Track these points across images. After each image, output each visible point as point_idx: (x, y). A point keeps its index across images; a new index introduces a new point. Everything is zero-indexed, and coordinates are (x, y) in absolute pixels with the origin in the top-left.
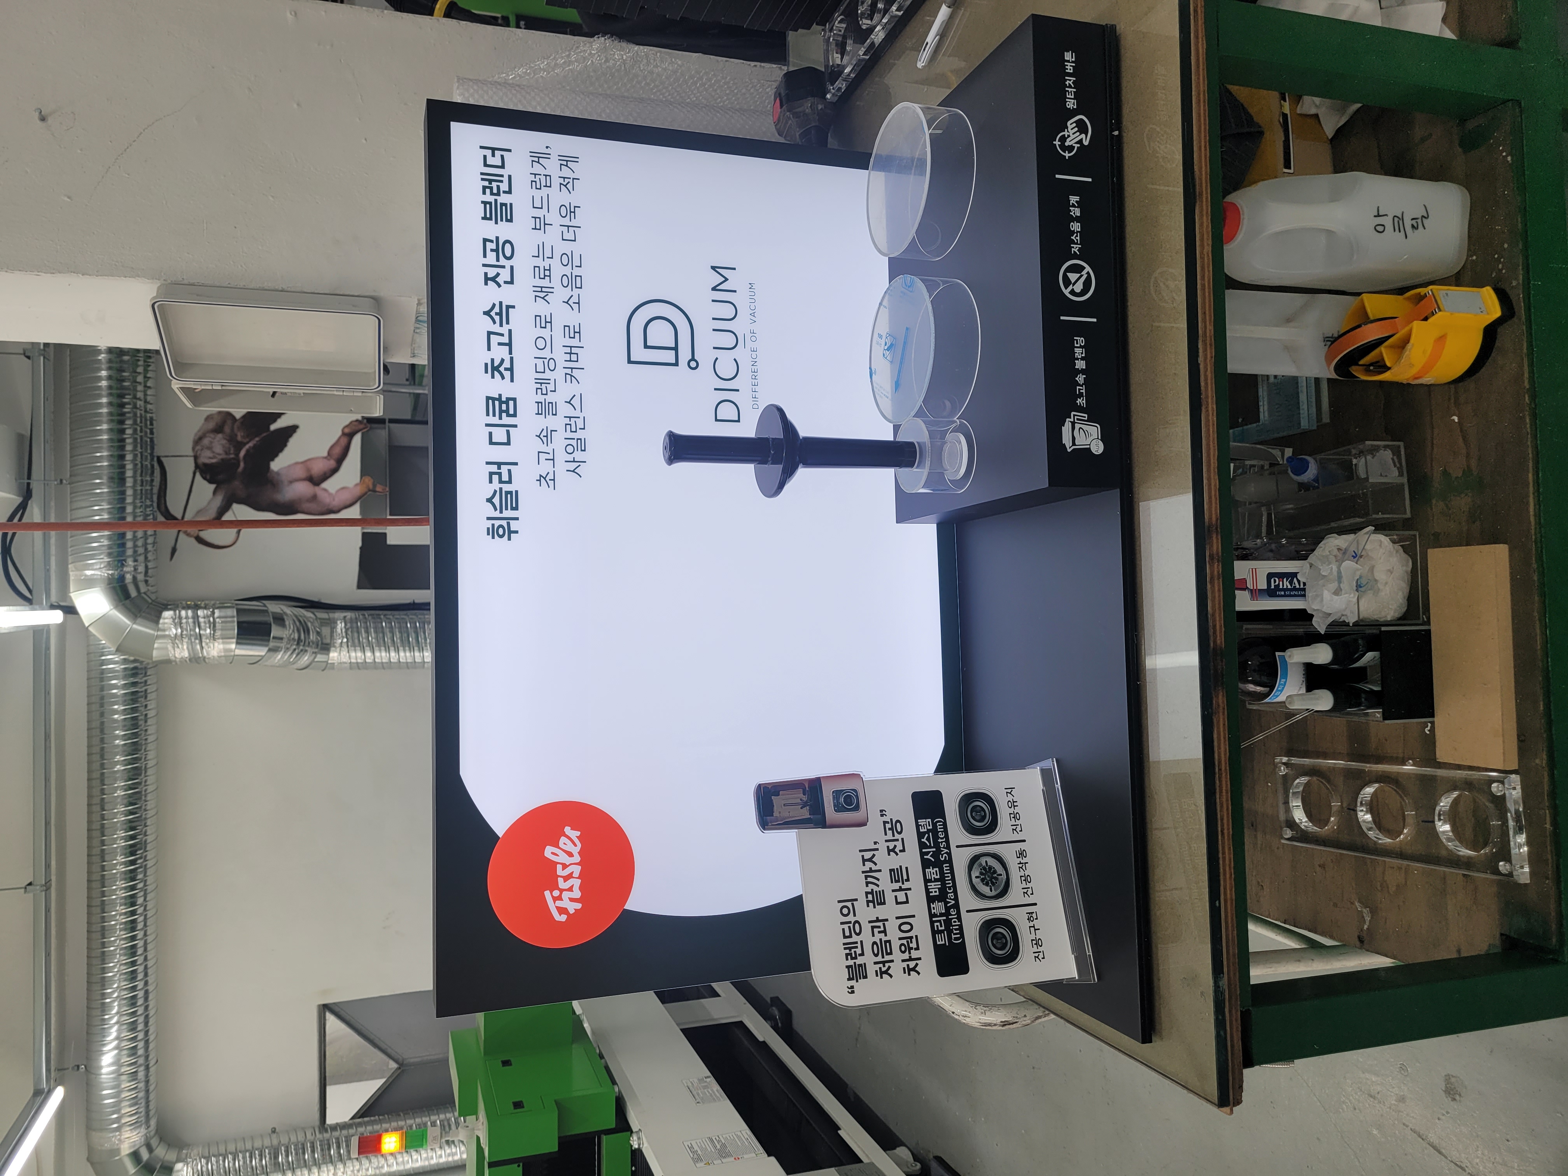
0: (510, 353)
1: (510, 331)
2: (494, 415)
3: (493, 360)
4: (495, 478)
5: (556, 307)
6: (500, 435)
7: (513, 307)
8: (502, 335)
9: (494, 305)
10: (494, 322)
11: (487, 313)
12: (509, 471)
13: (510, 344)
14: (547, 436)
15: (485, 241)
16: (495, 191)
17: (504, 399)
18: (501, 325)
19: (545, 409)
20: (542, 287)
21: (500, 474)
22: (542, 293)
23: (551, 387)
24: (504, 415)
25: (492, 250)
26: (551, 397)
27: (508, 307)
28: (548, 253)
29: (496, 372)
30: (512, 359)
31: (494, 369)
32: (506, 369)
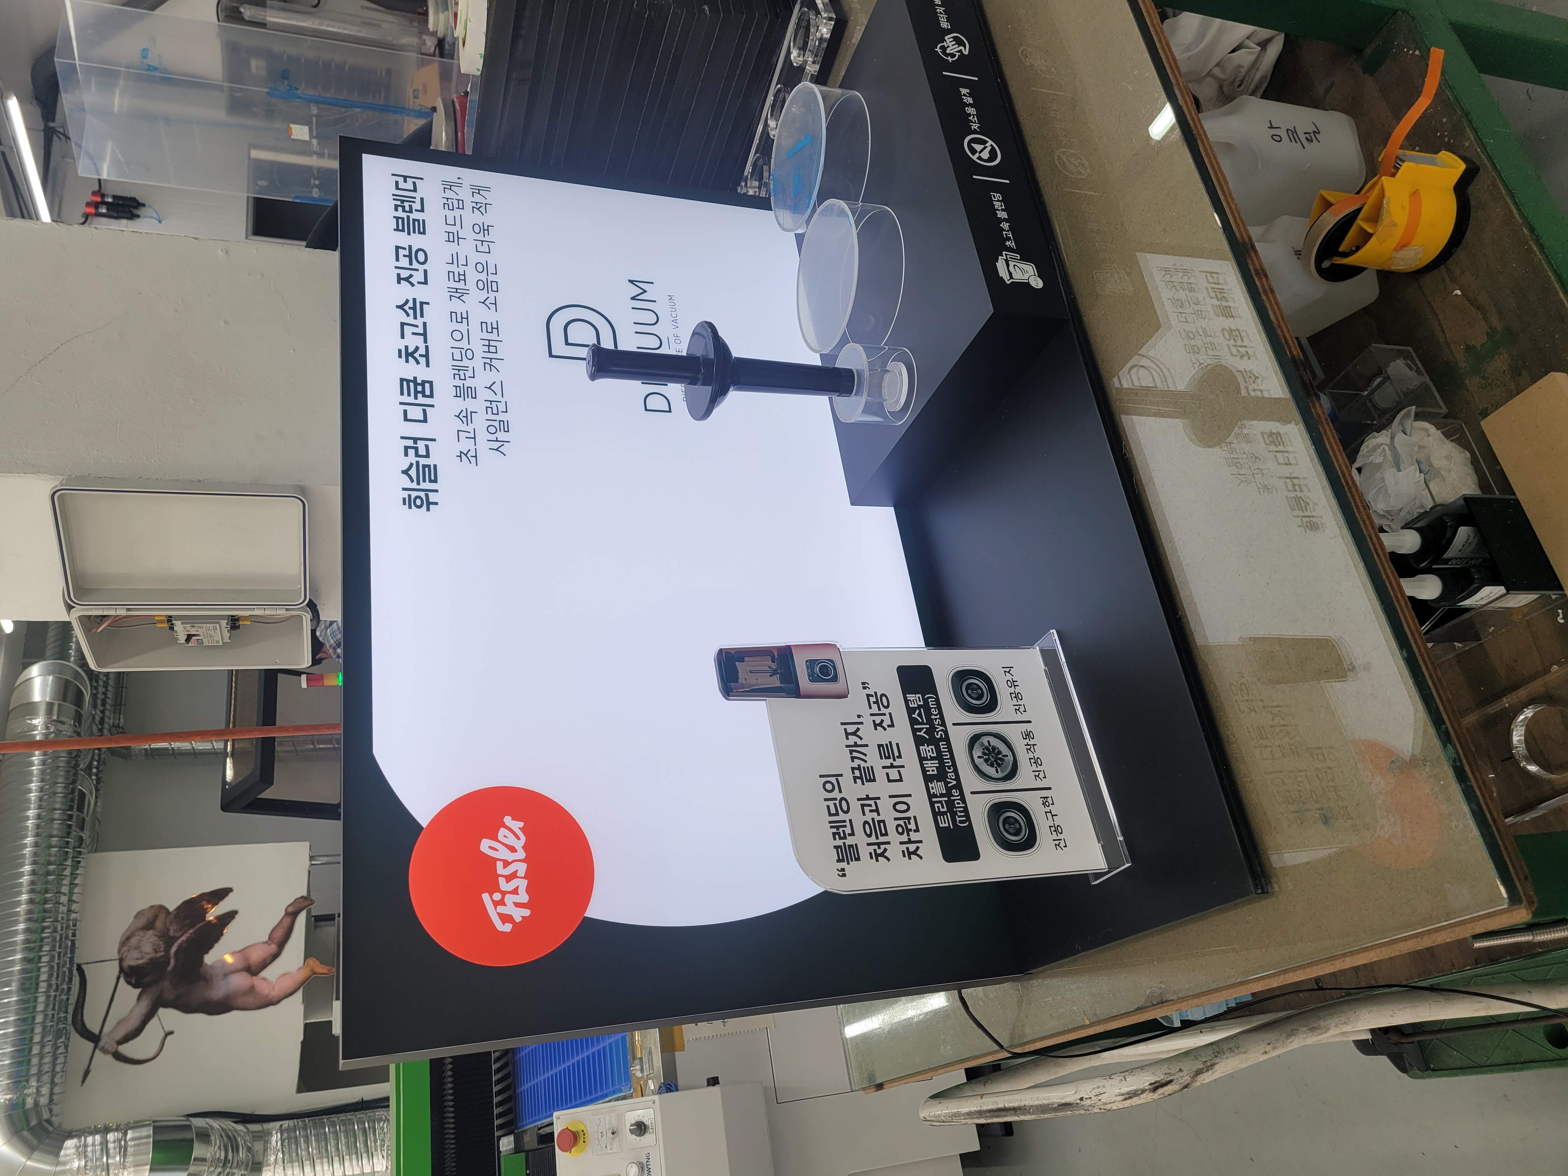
0: (425, 341)
1: (425, 324)
2: (409, 395)
3: (407, 347)
4: (411, 452)
5: (472, 304)
6: (415, 413)
7: (428, 303)
8: (417, 326)
9: (407, 301)
10: (408, 315)
11: (401, 307)
12: (427, 447)
13: (424, 334)
14: (467, 417)
15: (397, 248)
16: (407, 209)
17: (419, 381)
18: (415, 318)
19: (462, 392)
20: (457, 289)
21: (416, 449)
22: (458, 294)
23: (469, 373)
24: (420, 395)
25: (404, 256)
26: (469, 383)
27: (422, 304)
28: (462, 261)
29: (410, 358)
30: (427, 348)
31: (408, 355)
32: (421, 356)
